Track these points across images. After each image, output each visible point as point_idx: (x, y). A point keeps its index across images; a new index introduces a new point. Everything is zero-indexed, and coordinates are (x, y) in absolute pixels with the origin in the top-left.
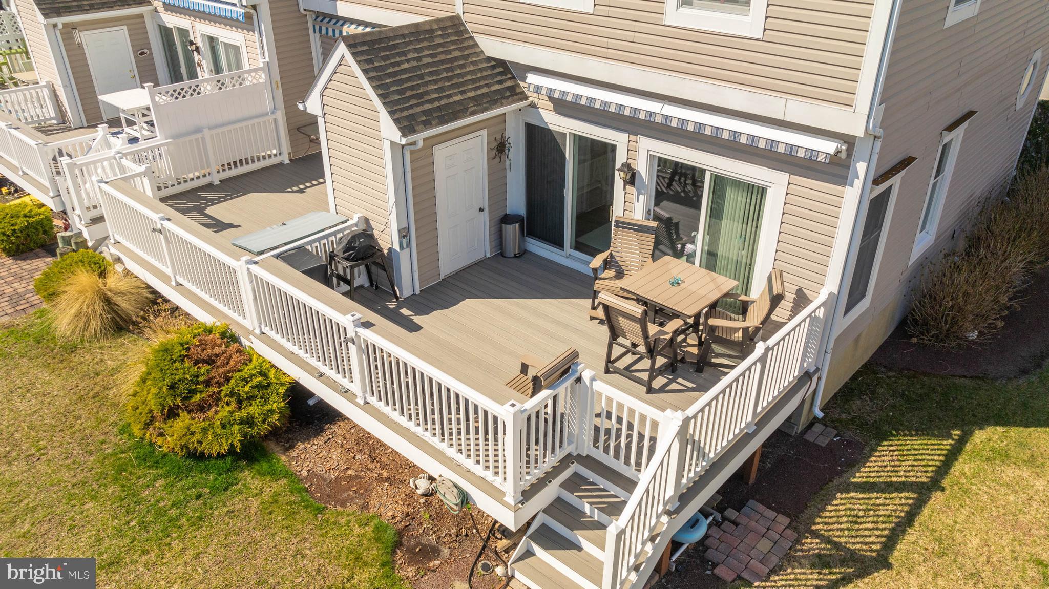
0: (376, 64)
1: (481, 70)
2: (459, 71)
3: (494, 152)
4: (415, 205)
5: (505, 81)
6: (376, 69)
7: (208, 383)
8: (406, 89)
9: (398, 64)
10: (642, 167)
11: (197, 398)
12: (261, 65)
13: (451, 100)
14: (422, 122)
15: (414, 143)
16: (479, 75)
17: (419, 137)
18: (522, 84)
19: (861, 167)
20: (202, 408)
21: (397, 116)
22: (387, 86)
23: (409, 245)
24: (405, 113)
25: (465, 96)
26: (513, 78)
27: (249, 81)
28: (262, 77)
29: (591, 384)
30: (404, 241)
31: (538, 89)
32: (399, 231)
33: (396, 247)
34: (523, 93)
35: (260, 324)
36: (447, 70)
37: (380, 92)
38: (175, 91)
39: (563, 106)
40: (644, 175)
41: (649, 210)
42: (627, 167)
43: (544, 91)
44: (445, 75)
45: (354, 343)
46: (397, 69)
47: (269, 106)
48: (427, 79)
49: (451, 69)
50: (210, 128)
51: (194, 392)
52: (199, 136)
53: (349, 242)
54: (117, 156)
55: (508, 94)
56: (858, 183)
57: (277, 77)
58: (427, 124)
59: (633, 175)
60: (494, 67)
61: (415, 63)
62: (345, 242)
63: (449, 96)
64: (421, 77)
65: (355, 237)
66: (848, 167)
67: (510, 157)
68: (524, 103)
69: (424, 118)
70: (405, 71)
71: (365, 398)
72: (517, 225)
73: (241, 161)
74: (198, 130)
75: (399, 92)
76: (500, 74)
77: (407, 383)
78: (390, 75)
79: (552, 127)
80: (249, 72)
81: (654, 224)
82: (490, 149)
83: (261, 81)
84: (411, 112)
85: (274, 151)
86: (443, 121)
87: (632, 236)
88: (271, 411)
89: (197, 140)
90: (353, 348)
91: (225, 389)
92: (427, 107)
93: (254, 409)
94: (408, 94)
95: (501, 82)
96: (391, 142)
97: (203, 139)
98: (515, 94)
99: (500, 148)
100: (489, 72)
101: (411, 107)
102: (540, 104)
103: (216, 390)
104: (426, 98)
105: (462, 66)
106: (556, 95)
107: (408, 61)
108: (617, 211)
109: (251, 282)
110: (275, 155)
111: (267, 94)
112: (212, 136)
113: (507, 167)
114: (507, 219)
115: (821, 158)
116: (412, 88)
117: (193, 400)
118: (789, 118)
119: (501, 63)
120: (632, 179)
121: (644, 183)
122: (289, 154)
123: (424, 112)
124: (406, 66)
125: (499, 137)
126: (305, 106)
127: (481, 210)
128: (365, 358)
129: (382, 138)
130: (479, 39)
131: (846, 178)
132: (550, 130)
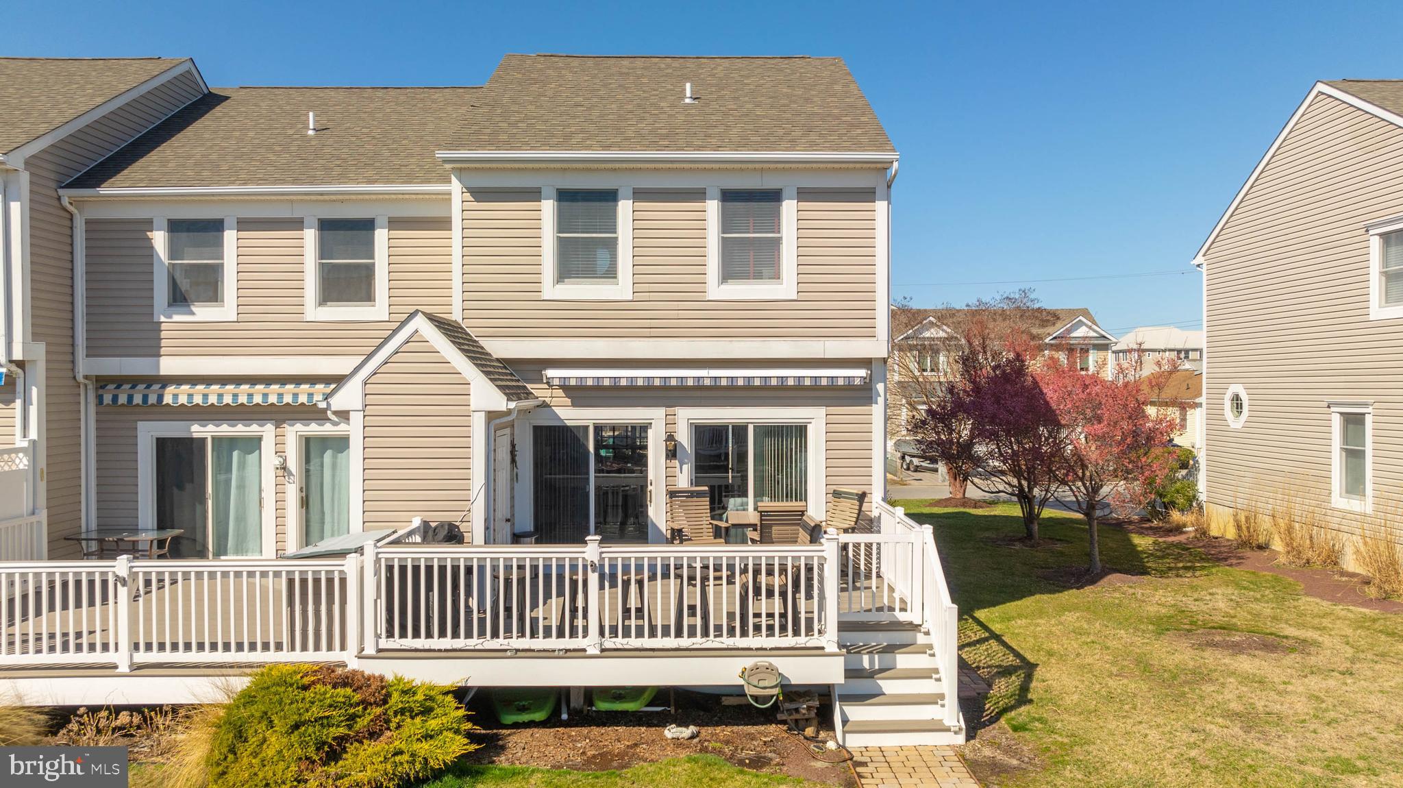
7: (366, 705)
8: (481, 364)
9: (462, 344)
10: (683, 438)
12: (22, 445)
17: (516, 405)
18: (528, 386)
19: (880, 387)
26: (522, 379)
34: (532, 393)
36: (487, 360)
39: (580, 394)
40: (685, 446)
41: (694, 478)
42: (670, 439)
43: (558, 383)
46: (465, 348)
47: (26, 504)
56: (881, 400)
57: (43, 464)
60: (505, 368)
61: (469, 348)
66: (872, 389)
68: (533, 405)
79: (569, 423)
81: (706, 488)
83: (23, 467)
87: (685, 503)
98: (528, 392)
102: (552, 401)
103: (378, 710)
106: (573, 385)
108: (654, 485)
111: (26, 487)
113: (515, 476)
114: (518, 536)
115: (857, 382)
118: (829, 356)
121: (686, 452)
127: (507, 521)
129: (472, 407)
130: (483, 342)
131: (871, 398)
132: (567, 427)
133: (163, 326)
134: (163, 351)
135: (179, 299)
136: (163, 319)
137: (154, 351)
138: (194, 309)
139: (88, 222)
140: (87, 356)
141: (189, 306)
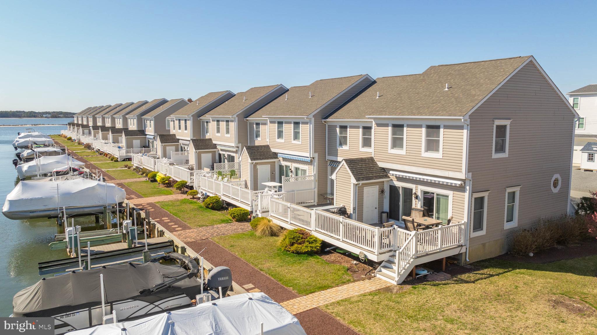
0: (351, 166)
1: (378, 170)
2: (372, 170)
3: (380, 192)
4: (358, 199)
5: (384, 173)
6: (351, 167)
7: (302, 238)
8: (358, 172)
9: (357, 166)
10: (419, 194)
11: (299, 241)
12: (313, 174)
13: (369, 176)
14: (361, 179)
15: (359, 184)
16: (377, 171)
17: (361, 182)
18: (389, 174)
19: (468, 188)
20: (300, 244)
21: (355, 177)
22: (354, 170)
23: (355, 212)
24: (358, 177)
25: (373, 175)
26: (387, 173)
27: (307, 179)
28: (313, 178)
29: (397, 229)
30: (354, 211)
31: (393, 175)
32: (353, 208)
33: (352, 213)
34: (389, 177)
35: (315, 227)
36: (369, 169)
37: (352, 171)
38: (287, 179)
39: (399, 179)
40: (420, 196)
41: (422, 206)
42: (415, 194)
43: (394, 175)
44: (368, 170)
45: (342, 223)
46: (356, 167)
47: (313, 187)
48: (364, 170)
49: (370, 169)
50: (297, 191)
51: (299, 240)
52: (294, 192)
53: (340, 209)
54: (272, 195)
55: (385, 176)
56: (468, 192)
57: (317, 178)
58: (363, 180)
59: (417, 196)
60: (381, 170)
61: (361, 167)
62: (339, 209)
63: (369, 175)
64: (362, 170)
65: (341, 208)
66: (465, 188)
67: (385, 194)
68: (389, 179)
69: (362, 179)
70: (358, 168)
71: (342, 239)
72: (386, 214)
73: (303, 202)
74: (293, 191)
75: (356, 172)
76: (383, 171)
77: (354, 234)
78: (354, 168)
79: (396, 185)
80: (307, 176)
81: (423, 209)
82: (379, 191)
83: (313, 179)
84: (359, 177)
85: (313, 201)
86: (367, 180)
87: (417, 212)
88: (317, 246)
89: (293, 193)
90: (341, 225)
91: (306, 240)
92: (363, 176)
93: (313, 245)
94: (359, 173)
95: (383, 173)
96: (353, 183)
97: (294, 193)
98: (387, 176)
99: (382, 192)
100: (380, 171)
101: (359, 176)
102: (393, 179)
103: (304, 240)
104: (363, 174)
105: (372, 169)
106: (398, 176)
107: (359, 166)
108: (413, 206)
109: (315, 215)
110: (313, 202)
111: (313, 183)
112: (297, 193)
113: (384, 197)
114: (383, 212)
115: (458, 185)
116: (360, 172)
117: (298, 242)
118: (450, 176)
119: (383, 169)
120: (417, 198)
121: (420, 198)
122: (317, 202)
123: (362, 177)
124: (358, 167)
125: (382, 188)
126: (331, 177)
127: (376, 208)
128: (344, 227)
129: (351, 182)
130: (378, 163)
131: (465, 191)
132: (396, 186)
133: (338, 150)
134: (338, 155)
135: (341, 144)
136: (338, 148)
137: (337, 156)
138: (343, 146)
139: (328, 126)
140: (328, 155)
141: (342, 145)
